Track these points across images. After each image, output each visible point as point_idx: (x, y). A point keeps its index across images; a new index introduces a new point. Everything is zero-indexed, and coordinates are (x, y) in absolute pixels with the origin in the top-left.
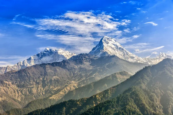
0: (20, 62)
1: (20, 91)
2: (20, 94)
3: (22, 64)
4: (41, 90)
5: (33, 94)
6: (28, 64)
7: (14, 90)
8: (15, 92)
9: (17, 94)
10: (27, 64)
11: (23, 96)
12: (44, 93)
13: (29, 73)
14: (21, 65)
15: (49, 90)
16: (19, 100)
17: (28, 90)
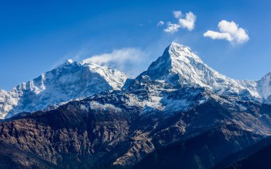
0: (22, 85)
1: (53, 147)
2: (54, 152)
3: (25, 88)
4: (87, 145)
5: (76, 152)
6: (37, 88)
7: (44, 146)
8: (46, 150)
9: (50, 154)
10: (34, 89)
11: (60, 156)
12: (93, 151)
13: (65, 117)
14: (23, 90)
15: (100, 145)
16: (55, 163)
17: (67, 146)
